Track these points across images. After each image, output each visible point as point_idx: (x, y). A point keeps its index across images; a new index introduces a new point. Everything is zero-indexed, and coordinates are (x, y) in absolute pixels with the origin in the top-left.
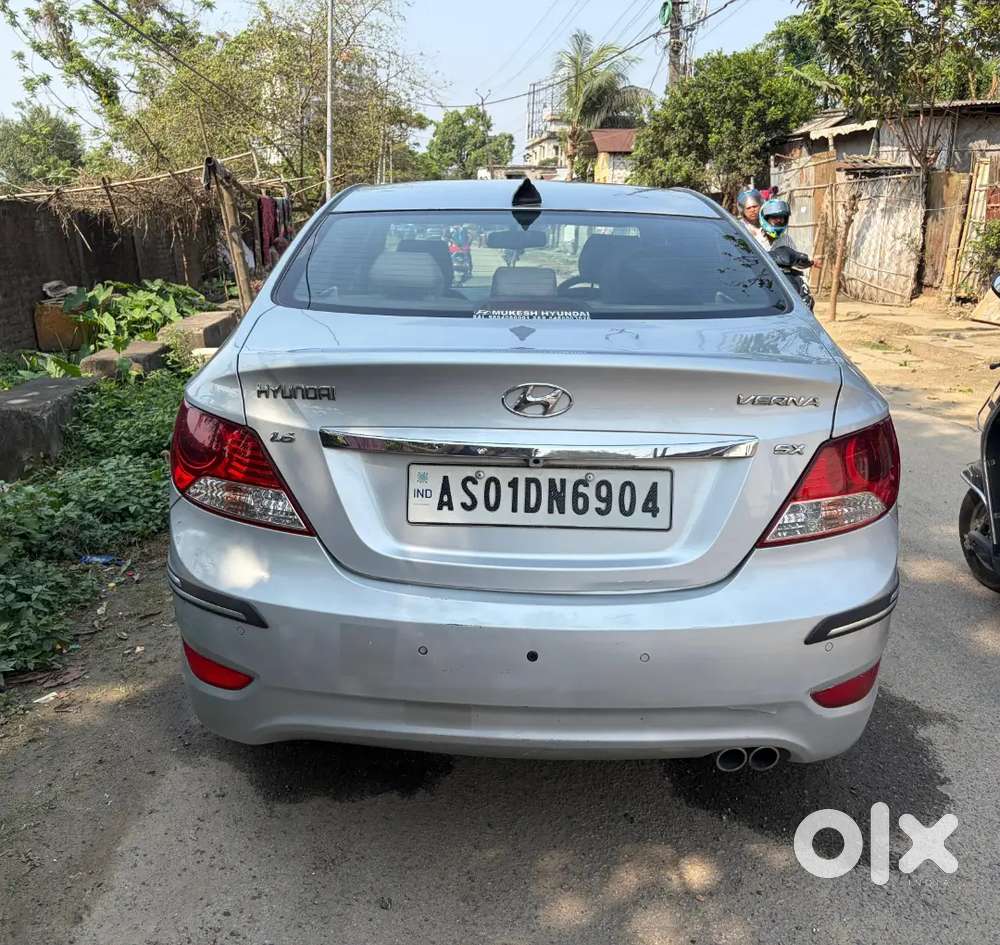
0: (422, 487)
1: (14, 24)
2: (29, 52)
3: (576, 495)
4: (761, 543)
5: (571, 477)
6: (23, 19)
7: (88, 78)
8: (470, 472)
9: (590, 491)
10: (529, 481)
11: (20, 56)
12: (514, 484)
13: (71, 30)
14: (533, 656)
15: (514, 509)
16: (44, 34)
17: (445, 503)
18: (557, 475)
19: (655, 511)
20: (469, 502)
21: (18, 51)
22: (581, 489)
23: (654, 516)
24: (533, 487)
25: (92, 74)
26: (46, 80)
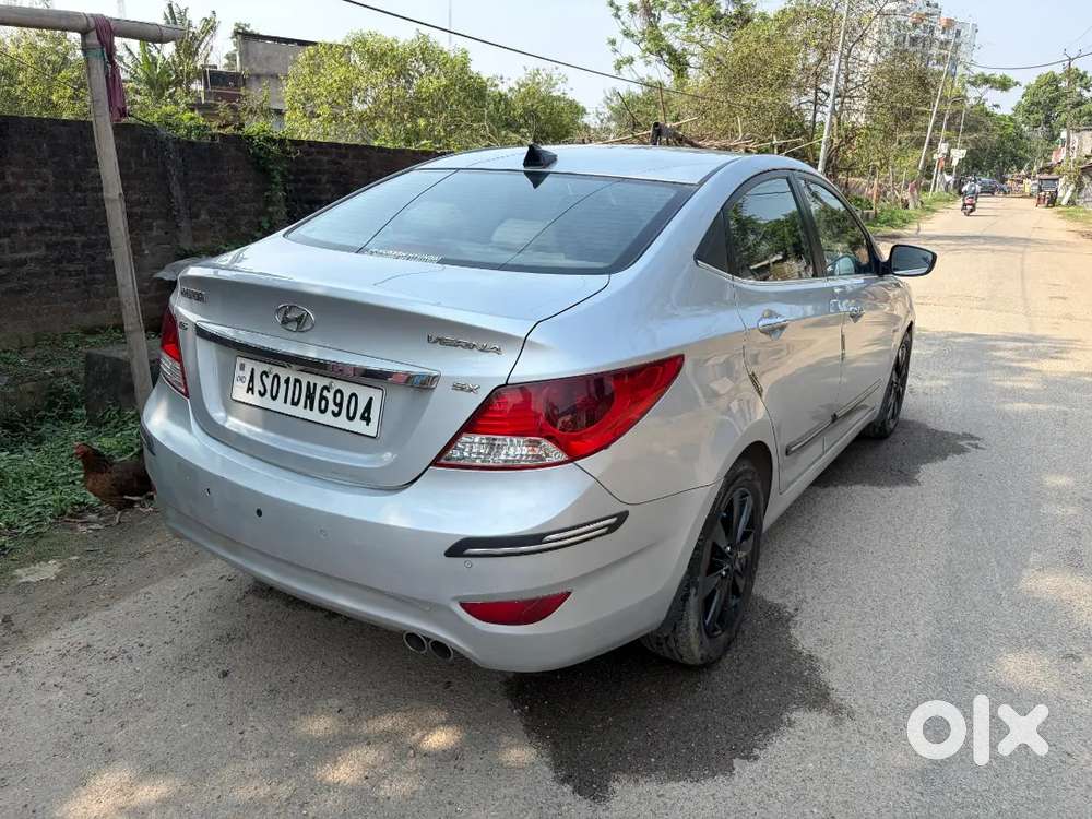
0: (241, 373)
1: (617, 16)
2: (620, 38)
3: (322, 397)
4: (435, 463)
5: (321, 382)
6: (624, 13)
7: (666, 57)
8: (266, 367)
9: (330, 396)
10: (297, 381)
11: (613, 42)
12: (287, 381)
13: (659, 19)
14: (259, 513)
15: (285, 402)
16: (637, 24)
17: (250, 389)
18: (313, 379)
19: (367, 420)
20: (262, 391)
21: (612, 38)
22: (325, 393)
23: (368, 424)
24: (298, 385)
25: (670, 54)
26: (631, 61)
